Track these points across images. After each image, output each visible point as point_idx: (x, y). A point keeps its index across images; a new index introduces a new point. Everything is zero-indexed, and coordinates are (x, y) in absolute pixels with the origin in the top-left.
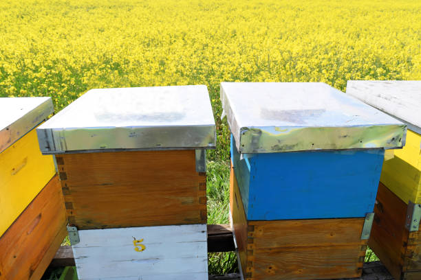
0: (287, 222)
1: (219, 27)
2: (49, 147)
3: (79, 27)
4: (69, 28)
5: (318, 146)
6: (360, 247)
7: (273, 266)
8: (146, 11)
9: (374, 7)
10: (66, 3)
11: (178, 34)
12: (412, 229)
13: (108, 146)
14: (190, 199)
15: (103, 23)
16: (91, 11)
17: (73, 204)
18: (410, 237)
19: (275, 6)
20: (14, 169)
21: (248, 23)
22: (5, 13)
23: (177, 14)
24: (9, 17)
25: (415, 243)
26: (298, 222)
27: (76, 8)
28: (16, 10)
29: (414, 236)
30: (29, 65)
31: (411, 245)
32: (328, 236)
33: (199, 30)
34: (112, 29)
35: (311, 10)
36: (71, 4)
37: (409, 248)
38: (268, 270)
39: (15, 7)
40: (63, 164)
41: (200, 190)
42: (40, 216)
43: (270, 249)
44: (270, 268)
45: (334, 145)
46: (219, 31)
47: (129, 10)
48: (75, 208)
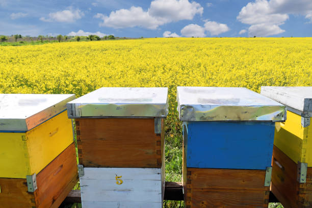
0: (213, 170)
1: (189, 61)
2: (72, 114)
3: (96, 62)
4: (89, 62)
5: (229, 118)
6: (265, 192)
7: (205, 202)
8: (140, 52)
9: (305, 47)
10: (88, 48)
11: (160, 65)
12: (301, 181)
13: (104, 115)
14: (150, 151)
15: (111, 59)
16: (104, 52)
17: (83, 151)
18: (301, 187)
19: (231, 48)
20: (50, 133)
21: (210, 58)
22: (50, 54)
23: (161, 54)
24: (52, 56)
25: (305, 192)
26: (220, 171)
27: (95, 50)
28: (57, 52)
29: (303, 187)
30: (63, 84)
31: (302, 194)
32: (241, 182)
33: (175, 63)
34: (116, 63)
35: (257, 49)
36: (92, 48)
37: (300, 195)
38: (201, 204)
39: (57, 50)
40: (79, 125)
41: (157, 145)
42: (62, 166)
43: (202, 189)
44: (203, 203)
45: (239, 118)
46: (188, 64)
47: (129, 51)
48: (83, 153)
